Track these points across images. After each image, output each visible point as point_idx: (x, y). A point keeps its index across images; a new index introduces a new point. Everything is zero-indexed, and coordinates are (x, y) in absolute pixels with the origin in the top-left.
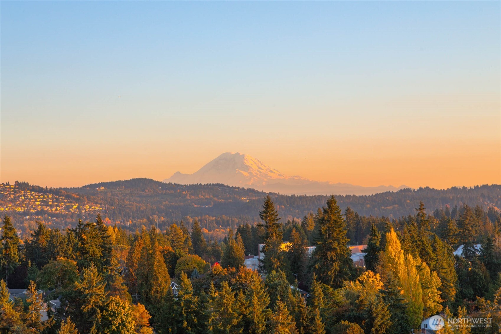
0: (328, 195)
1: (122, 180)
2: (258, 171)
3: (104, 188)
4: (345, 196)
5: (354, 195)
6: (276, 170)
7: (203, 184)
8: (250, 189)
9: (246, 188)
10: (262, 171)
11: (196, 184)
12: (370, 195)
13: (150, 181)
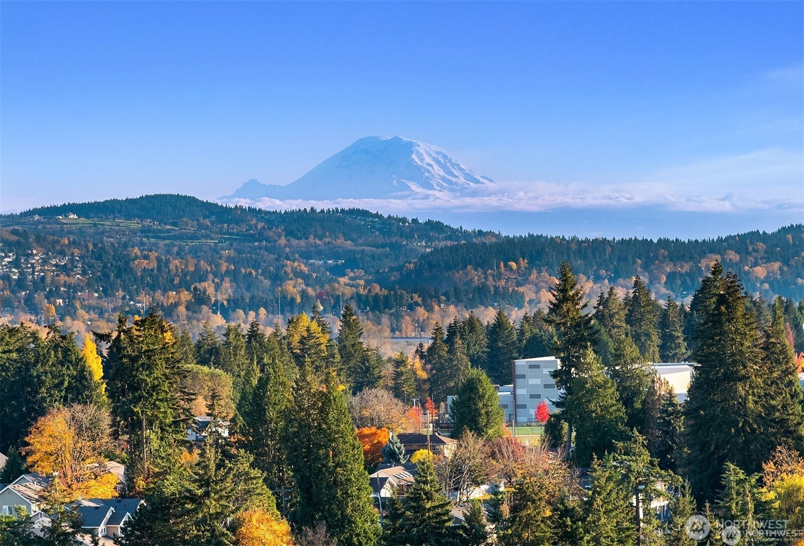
0: (617, 239)
1: (119, 199)
2: (444, 179)
3: (76, 217)
4: (655, 241)
5: (677, 240)
6: (487, 179)
7: (318, 211)
8: (433, 221)
9: (421, 221)
10: (454, 180)
11: (302, 209)
12: (713, 240)
13: (191, 201)
